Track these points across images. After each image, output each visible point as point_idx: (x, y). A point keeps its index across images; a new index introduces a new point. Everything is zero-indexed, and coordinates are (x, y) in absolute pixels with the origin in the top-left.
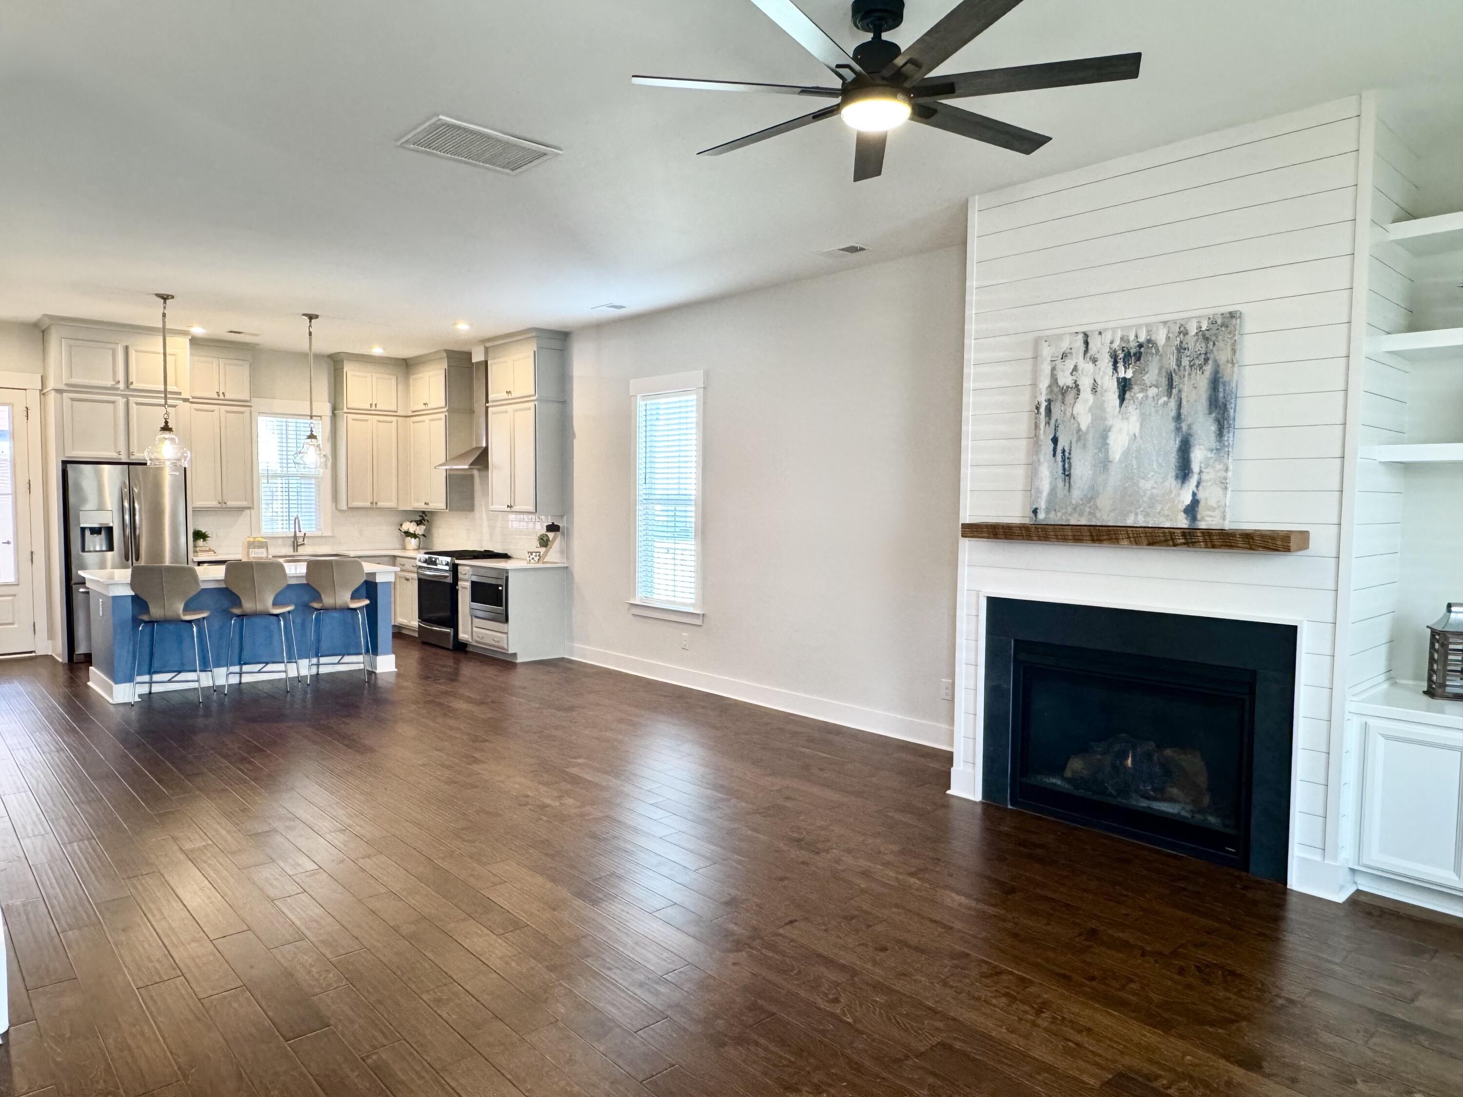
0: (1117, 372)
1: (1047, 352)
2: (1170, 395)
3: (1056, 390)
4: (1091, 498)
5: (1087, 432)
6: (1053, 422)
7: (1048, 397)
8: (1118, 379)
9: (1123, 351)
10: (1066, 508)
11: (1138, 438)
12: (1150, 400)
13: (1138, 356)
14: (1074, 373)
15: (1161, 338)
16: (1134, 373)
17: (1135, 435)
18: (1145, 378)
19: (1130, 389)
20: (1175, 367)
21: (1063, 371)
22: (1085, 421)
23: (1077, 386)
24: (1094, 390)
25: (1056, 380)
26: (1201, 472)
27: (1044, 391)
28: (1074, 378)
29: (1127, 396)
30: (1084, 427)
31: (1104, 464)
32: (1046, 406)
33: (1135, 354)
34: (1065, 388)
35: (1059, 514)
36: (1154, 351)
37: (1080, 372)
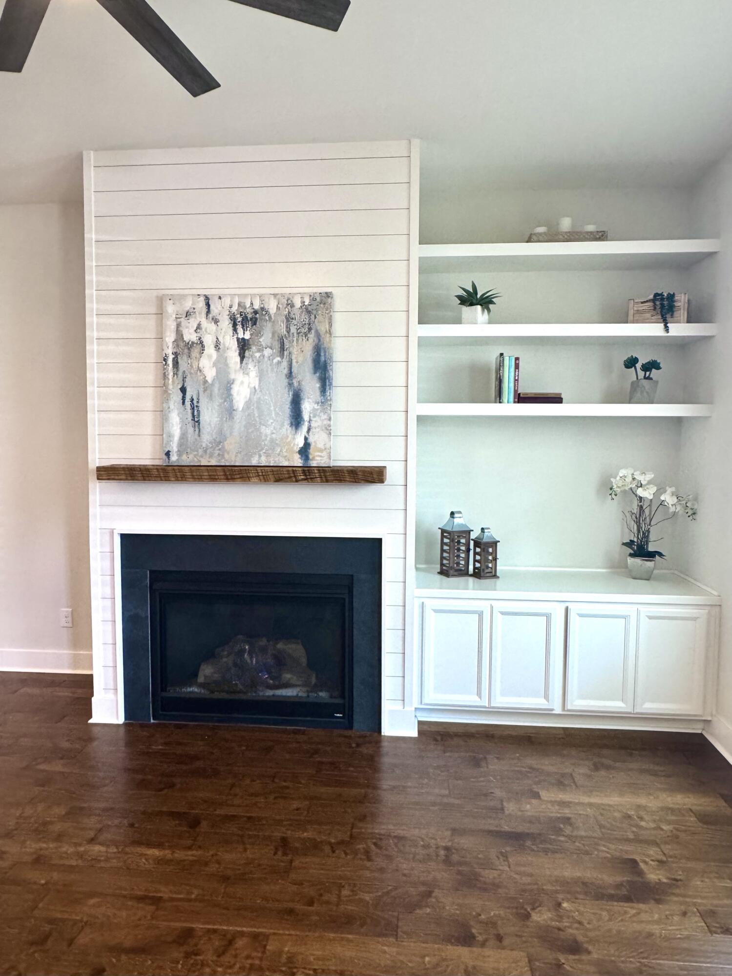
0: (237, 334)
1: (171, 309)
2: (282, 356)
3: (182, 344)
4: (219, 442)
5: (212, 385)
6: (180, 373)
7: (175, 351)
8: (238, 339)
9: (241, 315)
10: (197, 451)
11: (258, 391)
12: (266, 359)
13: (254, 322)
14: (198, 330)
15: (272, 306)
16: (251, 335)
17: (255, 388)
18: (261, 340)
19: (249, 348)
20: (285, 333)
21: (187, 327)
22: (210, 374)
23: (201, 343)
24: (217, 346)
25: (182, 335)
26: (310, 421)
27: (170, 345)
28: (199, 335)
29: (247, 354)
30: (209, 379)
31: (229, 411)
32: (174, 359)
33: (251, 319)
34: (190, 343)
35: (191, 456)
36: (267, 318)
37: (203, 330)
